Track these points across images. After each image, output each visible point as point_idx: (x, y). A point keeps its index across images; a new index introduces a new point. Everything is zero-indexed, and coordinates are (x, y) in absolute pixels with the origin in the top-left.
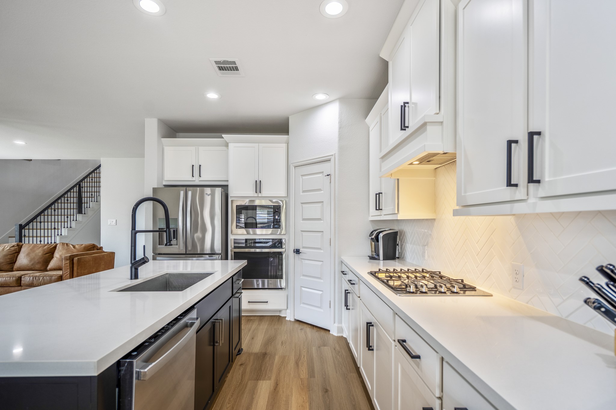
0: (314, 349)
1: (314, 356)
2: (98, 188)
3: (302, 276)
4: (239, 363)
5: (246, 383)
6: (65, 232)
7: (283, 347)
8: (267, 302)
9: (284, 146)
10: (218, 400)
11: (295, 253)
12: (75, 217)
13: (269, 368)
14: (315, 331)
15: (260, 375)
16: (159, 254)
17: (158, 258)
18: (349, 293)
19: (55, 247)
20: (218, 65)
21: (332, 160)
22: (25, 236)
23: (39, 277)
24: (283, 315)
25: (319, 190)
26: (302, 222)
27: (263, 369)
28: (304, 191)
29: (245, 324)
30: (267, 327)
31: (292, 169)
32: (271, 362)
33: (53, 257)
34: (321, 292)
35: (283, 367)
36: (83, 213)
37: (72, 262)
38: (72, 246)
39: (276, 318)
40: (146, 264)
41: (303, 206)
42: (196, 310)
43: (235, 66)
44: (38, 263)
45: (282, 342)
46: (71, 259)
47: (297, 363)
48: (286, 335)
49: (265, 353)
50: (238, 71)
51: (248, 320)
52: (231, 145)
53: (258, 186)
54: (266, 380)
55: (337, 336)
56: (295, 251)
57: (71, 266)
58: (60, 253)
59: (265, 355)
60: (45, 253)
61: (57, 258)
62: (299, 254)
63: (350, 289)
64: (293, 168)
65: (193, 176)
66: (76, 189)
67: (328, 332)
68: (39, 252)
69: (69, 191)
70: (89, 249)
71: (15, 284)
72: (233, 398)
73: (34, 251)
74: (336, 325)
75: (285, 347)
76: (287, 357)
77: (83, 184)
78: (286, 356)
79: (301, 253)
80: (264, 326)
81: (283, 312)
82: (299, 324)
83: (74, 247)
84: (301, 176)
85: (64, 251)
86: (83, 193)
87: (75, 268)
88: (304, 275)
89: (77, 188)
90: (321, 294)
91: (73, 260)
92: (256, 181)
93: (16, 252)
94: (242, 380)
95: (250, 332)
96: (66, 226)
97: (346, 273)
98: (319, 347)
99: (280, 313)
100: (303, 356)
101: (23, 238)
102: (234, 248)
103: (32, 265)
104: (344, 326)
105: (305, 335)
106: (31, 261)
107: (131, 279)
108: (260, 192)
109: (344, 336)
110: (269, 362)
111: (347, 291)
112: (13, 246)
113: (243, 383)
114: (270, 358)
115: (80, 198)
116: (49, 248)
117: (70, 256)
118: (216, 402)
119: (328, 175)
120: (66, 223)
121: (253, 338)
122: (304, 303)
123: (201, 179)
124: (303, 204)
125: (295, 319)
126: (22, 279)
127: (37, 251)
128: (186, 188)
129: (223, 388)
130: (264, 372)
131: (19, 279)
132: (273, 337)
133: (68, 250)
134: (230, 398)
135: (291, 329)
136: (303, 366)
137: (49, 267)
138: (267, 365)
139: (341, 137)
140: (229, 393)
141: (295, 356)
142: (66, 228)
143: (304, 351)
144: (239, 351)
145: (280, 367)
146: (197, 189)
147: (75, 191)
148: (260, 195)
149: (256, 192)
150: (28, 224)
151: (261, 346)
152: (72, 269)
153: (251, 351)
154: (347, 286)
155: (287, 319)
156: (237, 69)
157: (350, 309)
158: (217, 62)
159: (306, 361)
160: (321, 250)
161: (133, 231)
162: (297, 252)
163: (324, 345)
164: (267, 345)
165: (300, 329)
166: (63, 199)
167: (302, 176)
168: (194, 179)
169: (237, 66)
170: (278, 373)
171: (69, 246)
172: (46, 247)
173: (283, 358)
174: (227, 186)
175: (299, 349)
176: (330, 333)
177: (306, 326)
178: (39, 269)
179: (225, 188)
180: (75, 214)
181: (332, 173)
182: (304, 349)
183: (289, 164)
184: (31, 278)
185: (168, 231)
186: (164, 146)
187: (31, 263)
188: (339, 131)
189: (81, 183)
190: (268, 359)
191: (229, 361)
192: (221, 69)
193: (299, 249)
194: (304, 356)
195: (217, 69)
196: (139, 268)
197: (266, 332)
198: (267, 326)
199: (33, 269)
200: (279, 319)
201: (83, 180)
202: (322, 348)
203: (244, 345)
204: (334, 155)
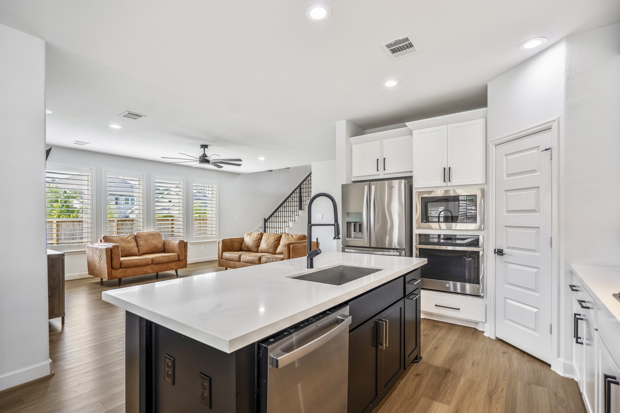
0: (520, 386)
1: (519, 394)
2: (309, 189)
3: (507, 284)
4: (415, 373)
5: (418, 398)
6: (291, 224)
7: (473, 368)
8: (459, 309)
9: (482, 121)
10: (384, 406)
11: (496, 254)
12: (297, 212)
13: (450, 389)
14: (526, 360)
15: (437, 395)
16: (347, 246)
17: (346, 250)
18: (582, 319)
19: (281, 236)
20: (390, 49)
21: (555, 126)
22: (267, 227)
23: (270, 258)
24: (480, 329)
25: (534, 171)
26: (506, 214)
27: (442, 388)
28: (508, 175)
29: (430, 330)
30: (457, 339)
31: (492, 148)
32: (454, 383)
33: (279, 244)
34: (536, 310)
35: (469, 395)
36: (303, 209)
37: (289, 248)
38: (290, 236)
39: (471, 330)
40: (319, 255)
41: (508, 194)
42: (348, 307)
43: (408, 42)
44: (271, 247)
45: (473, 363)
46: (288, 246)
47: (490, 396)
48: (480, 355)
49: (448, 369)
50: (413, 47)
51: (435, 326)
52: (414, 132)
53: (447, 174)
54: (444, 403)
55: (562, 376)
56: (496, 251)
57: (289, 251)
58: (284, 241)
59: (447, 371)
60: (275, 240)
61: (282, 245)
62: (502, 255)
63: (582, 313)
64: (494, 147)
65: (378, 170)
66: (298, 191)
67: (547, 367)
68: (272, 239)
69: (293, 192)
70: (301, 239)
71: (257, 262)
72: (401, 409)
73: (269, 239)
74: (562, 360)
75: (477, 370)
76: (477, 384)
77: (302, 186)
78: (476, 382)
79: (504, 254)
80: (453, 337)
81: (480, 325)
82: (503, 344)
83: (292, 237)
84: (504, 156)
85: (286, 240)
86: (303, 193)
87: (291, 254)
88: (509, 284)
89: (299, 189)
90: (535, 312)
91: (290, 247)
92: (445, 168)
93: (260, 239)
94: (414, 393)
95: (434, 340)
96: (292, 220)
97: (577, 289)
98: (529, 384)
99: (476, 326)
100: (500, 390)
101: (266, 229)
102: (419, 244)
103: (268, 249)
104: (575, 364)
105: (509, 361)
106: (267, 246)
107: (308, 268)
108: (449, 181)
109: (576, 380)
110: (452, 382)
111: (577, 316)
112: (258, 235)
113: (416, 397)
114: (453, 377)
115: (300, 197)
116: (278, 237)
117: (288, 244)
118: (383, 407)
119: (546, 150)
120: (292, 218)
121: (436, 348)
122: (509, 320)
123: (386, 172)
124: (507, 192)
125: (497, 337)
126: (262, 259)
127: (271, 239)
128: (370, 183)
129: (393, 395)
130: (442, 393)
131: (260, 259)
132: (463, 354)
133: (288, 239)
134: (397, 409)
135: (489, 349)
136: (499, 403)
137: (277, 252)
138: (449, 385)
139: (569, 91)
140: (397, 403)
141: (489, 384)
142: (292, 221)
143: (504, 382)
144: (416, 358)
145: (465, 393)
146: (385, 183)
147: (297, 192)
148: (449, 184)
149: (444, 181)
150: (269, 218)
151: (444, 360)
152: (289, 254)
153: (431, 363)
154: (577, 308)
155: (485, 334)
156: (411, 45)
157: (584, 344)
158: (388, 46)
159: (504, 397)
160: (537, 252)
161: (309, 224)
162: (500, 252)
163: (538, 384)
164: (452, 361)
165: (503, 351)
166: (289, 198)
167: (506, 155)
168: (379, 173)
169: (410, 42)
170: (461, 400)
171: (289, 236)
172: (276, 236)
173: (471, 385)
174: (411, 177)
175: (496, 377)
176: (552, 368)
177: (511, 350)
178: (272, 253)
179: (409, 179)
180: (297, 210)
181: (554, 146)
182: (504, 381)
183: (488, 143)
184: (266, 258)
185: (336, 224)
186: (352, 145)
187: (267, 248)
188: (567, 84)
189: (301, 185)
190: (450, 378)
191: (400, 367)
192: (394, 51)
193: (502, 250)
194: (502, 390)
195: (390, 53)
196: (314, 259)
197: (454, 344)
198: (456, 337)
199: (268, 252)
200: (475, 332)
201: (302, 183)
202: (534, 386)
203: (425, 353)
204: (557, 120)
